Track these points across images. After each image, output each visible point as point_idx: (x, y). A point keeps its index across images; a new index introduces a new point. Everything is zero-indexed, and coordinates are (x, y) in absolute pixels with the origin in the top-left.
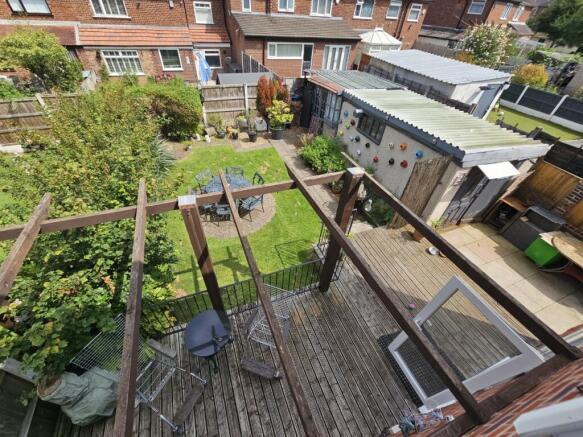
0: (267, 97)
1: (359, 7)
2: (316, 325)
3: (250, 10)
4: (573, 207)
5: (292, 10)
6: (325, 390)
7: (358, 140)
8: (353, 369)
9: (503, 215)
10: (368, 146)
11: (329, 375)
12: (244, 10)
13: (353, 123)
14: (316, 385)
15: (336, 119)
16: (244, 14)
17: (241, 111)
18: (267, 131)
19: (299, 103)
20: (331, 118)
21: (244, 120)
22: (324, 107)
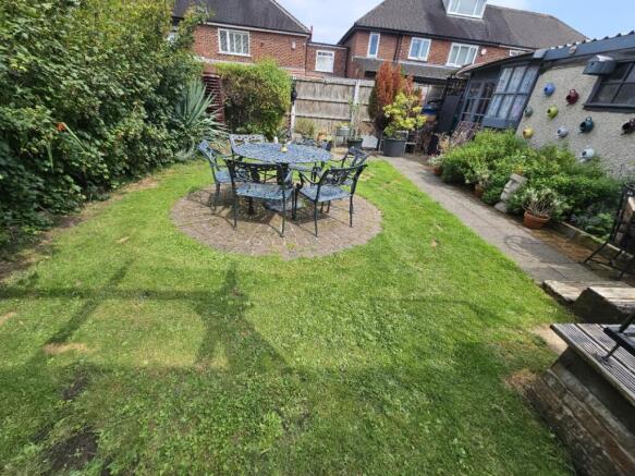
0: (387, 89)
3: (376, 56)
5: (425, 59)
12: (369, 56)
16: (368, 61)
17: (343, 121)
18: (377, 149)
19: (433, 117)
20: (503, 114)
21: (345, 127)
22: (483, 107)
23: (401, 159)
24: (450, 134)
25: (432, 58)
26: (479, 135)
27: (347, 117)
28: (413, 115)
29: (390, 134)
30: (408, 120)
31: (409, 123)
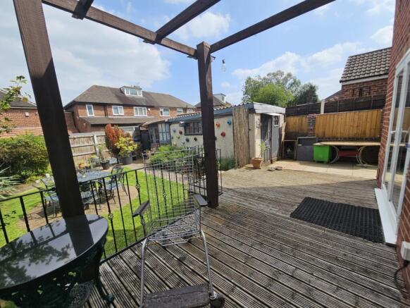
0: (114, 136)
1: (161, 112)
2: (226, 231)
3: (94, 115)
4: (314, 129)
5: (123, 114)
6: (291, 284)
7: (188, 140)
8: (296, 246)
9: (289, 150)
10: (195, 139)
11: (280, 266)
12: (89, 115)
13: (181, 133)
14: (276, 285)
15: (169, 139)
16: (89, 118)
17: (92, 154)
18: (118, 163)
19: (140, 143)
20: (165, 139)
21: (96, 157)
22: (158, 137)
23: (132, 164)
24: (150, 149)
25: (126, 114)
26: (159, 148)
27: (94, 151)
28: (130, 145)
29: (123, 155)
30: (129, 147)
31: (130, 149)
